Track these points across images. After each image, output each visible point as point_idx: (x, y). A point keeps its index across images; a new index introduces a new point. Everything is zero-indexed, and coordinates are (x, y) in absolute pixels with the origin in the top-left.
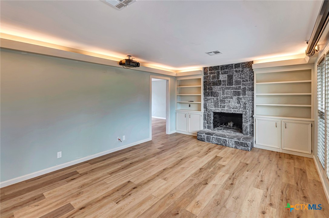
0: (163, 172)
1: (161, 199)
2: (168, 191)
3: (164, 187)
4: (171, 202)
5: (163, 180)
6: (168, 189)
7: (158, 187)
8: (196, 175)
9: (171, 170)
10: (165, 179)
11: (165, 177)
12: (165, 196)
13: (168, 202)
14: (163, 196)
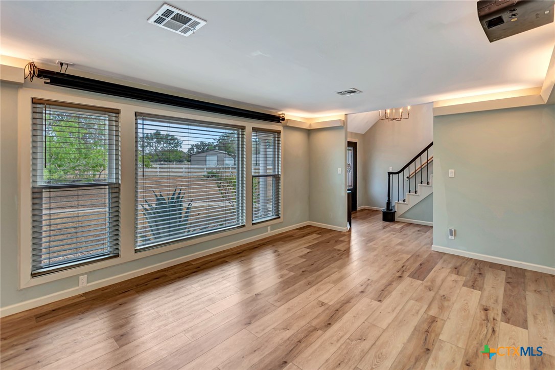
0: (329, 319)
1: (321, 281)
2: (314, 288)
3: (321, 293)
4: (310, 279)
5: (326, 302)
6: (315, 289)
7: (329, 293)
8: (265, 310)
9: (314, 323)
10: (322, 304)
11: (323, 308)
12: (317, 283)
13: (313, 278)
14: (319, 284)
